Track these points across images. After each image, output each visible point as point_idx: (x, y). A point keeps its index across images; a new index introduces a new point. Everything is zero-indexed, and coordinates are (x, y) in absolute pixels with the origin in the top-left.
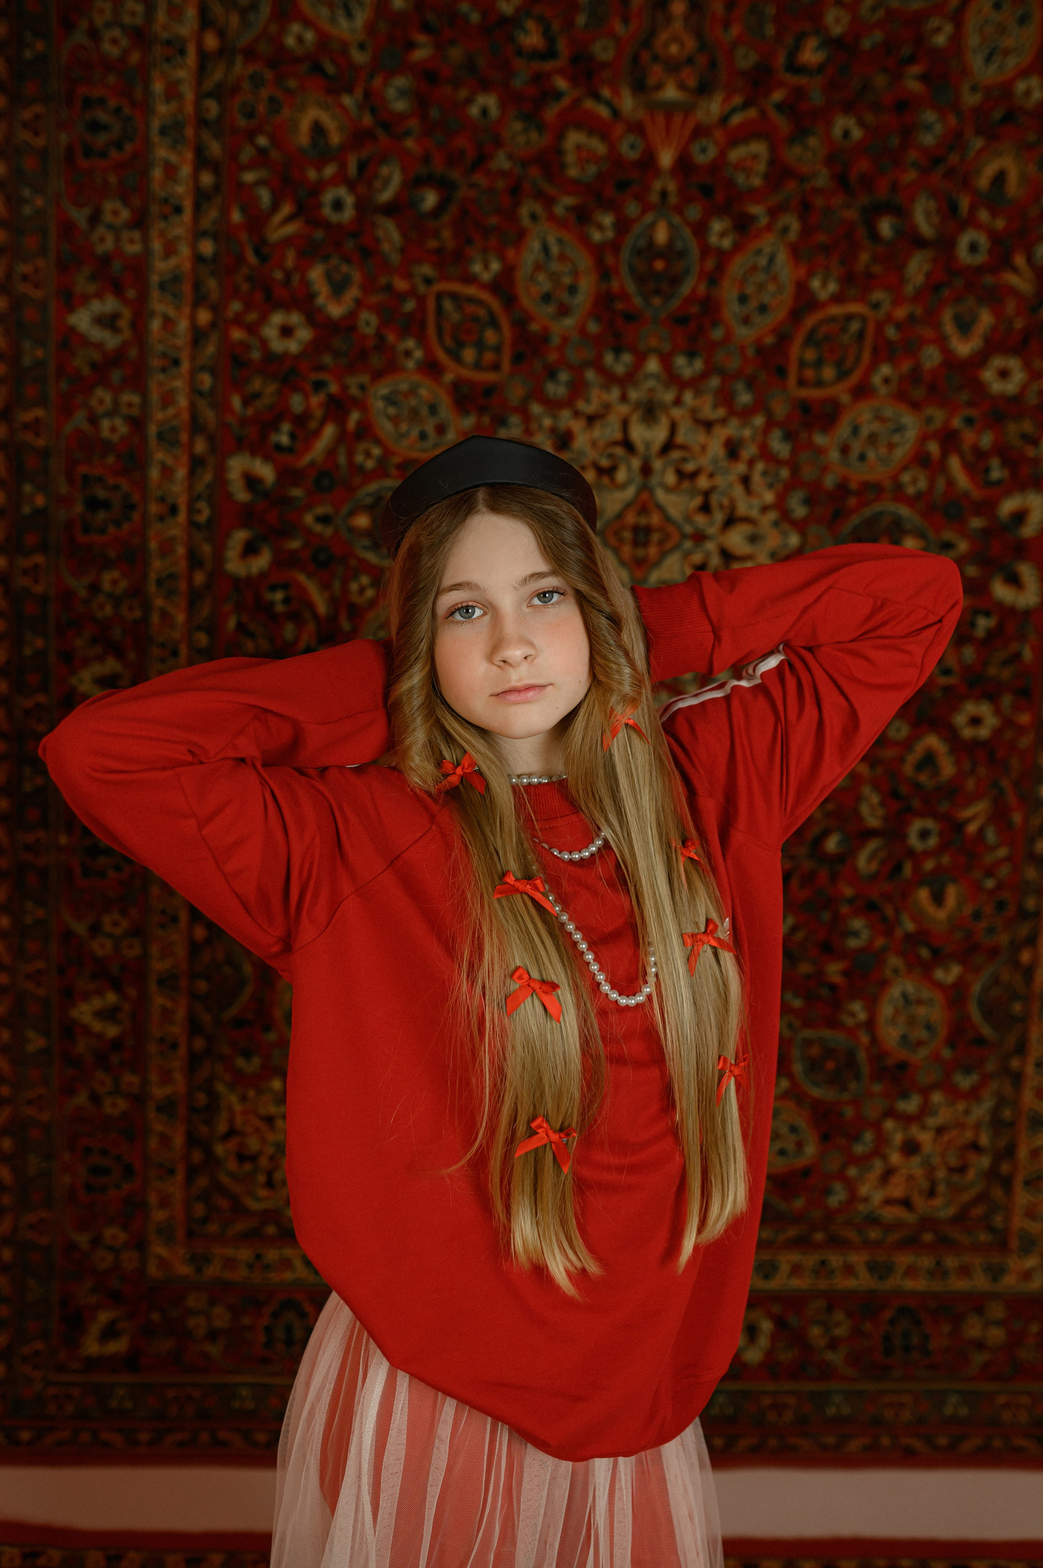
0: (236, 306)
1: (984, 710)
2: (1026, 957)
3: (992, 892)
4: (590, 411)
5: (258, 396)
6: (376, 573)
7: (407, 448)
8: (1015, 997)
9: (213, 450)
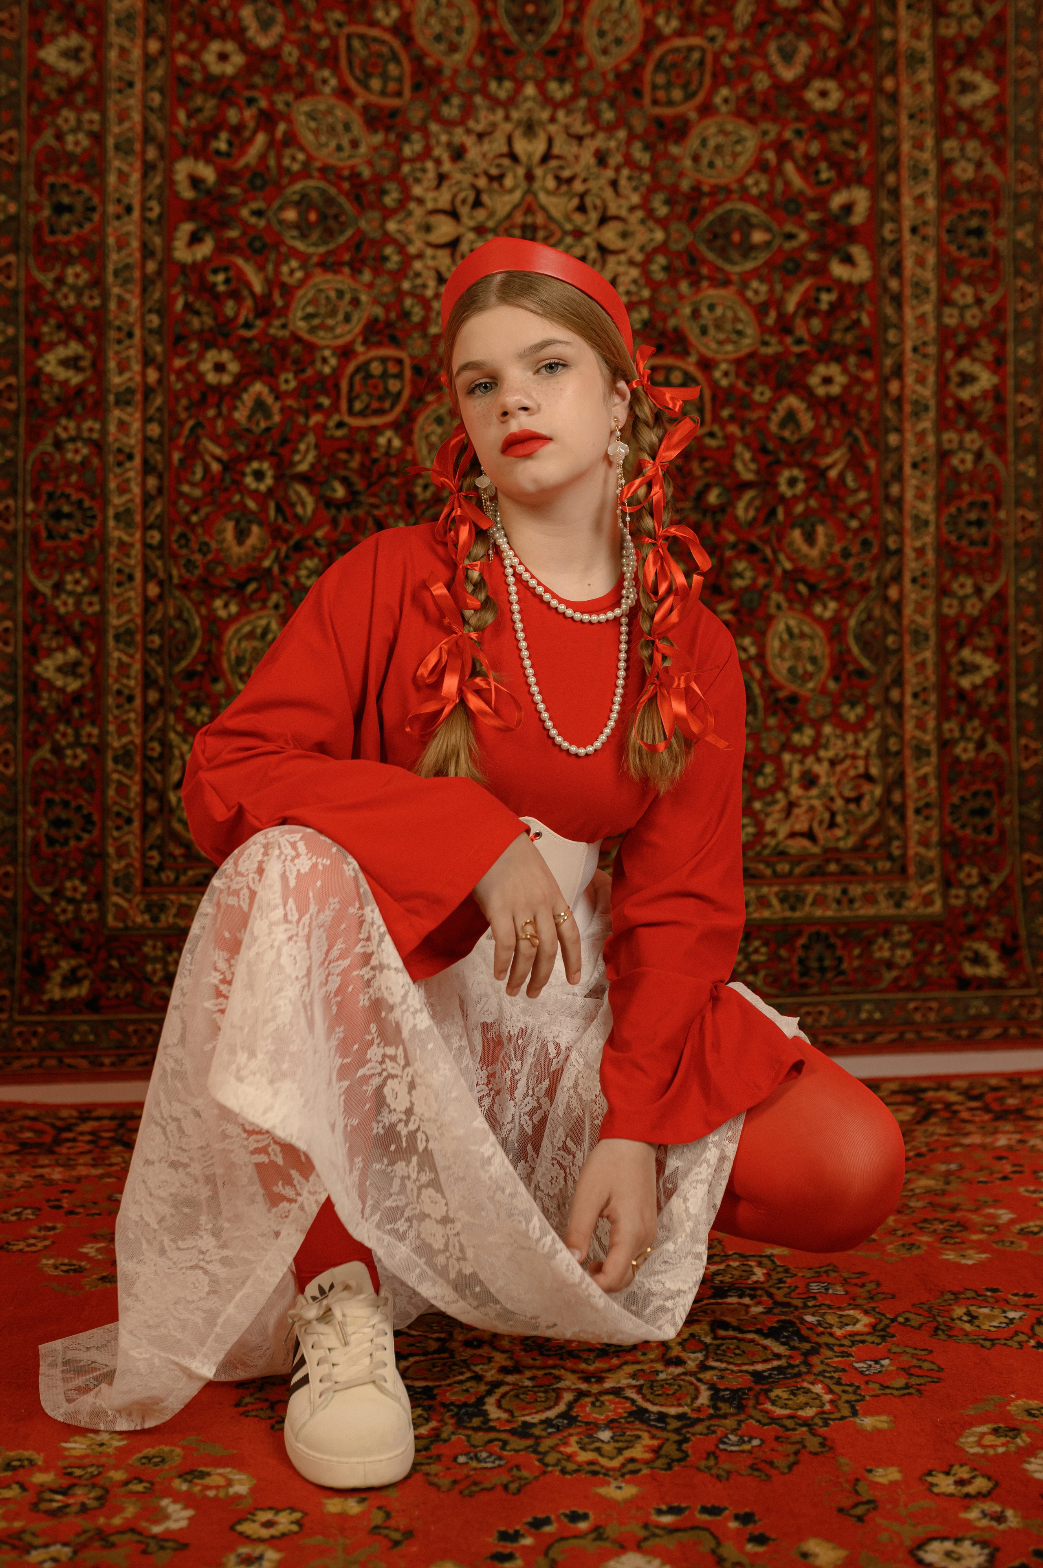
0: (180, 37)
1: (834, 370)
2: (893, 593)
3: (856, 532)
4: (480, 127)
5: (200, 110)
6: (304, 258)
7: (326, 155)
8: (887, 631)
9: (162, 156)
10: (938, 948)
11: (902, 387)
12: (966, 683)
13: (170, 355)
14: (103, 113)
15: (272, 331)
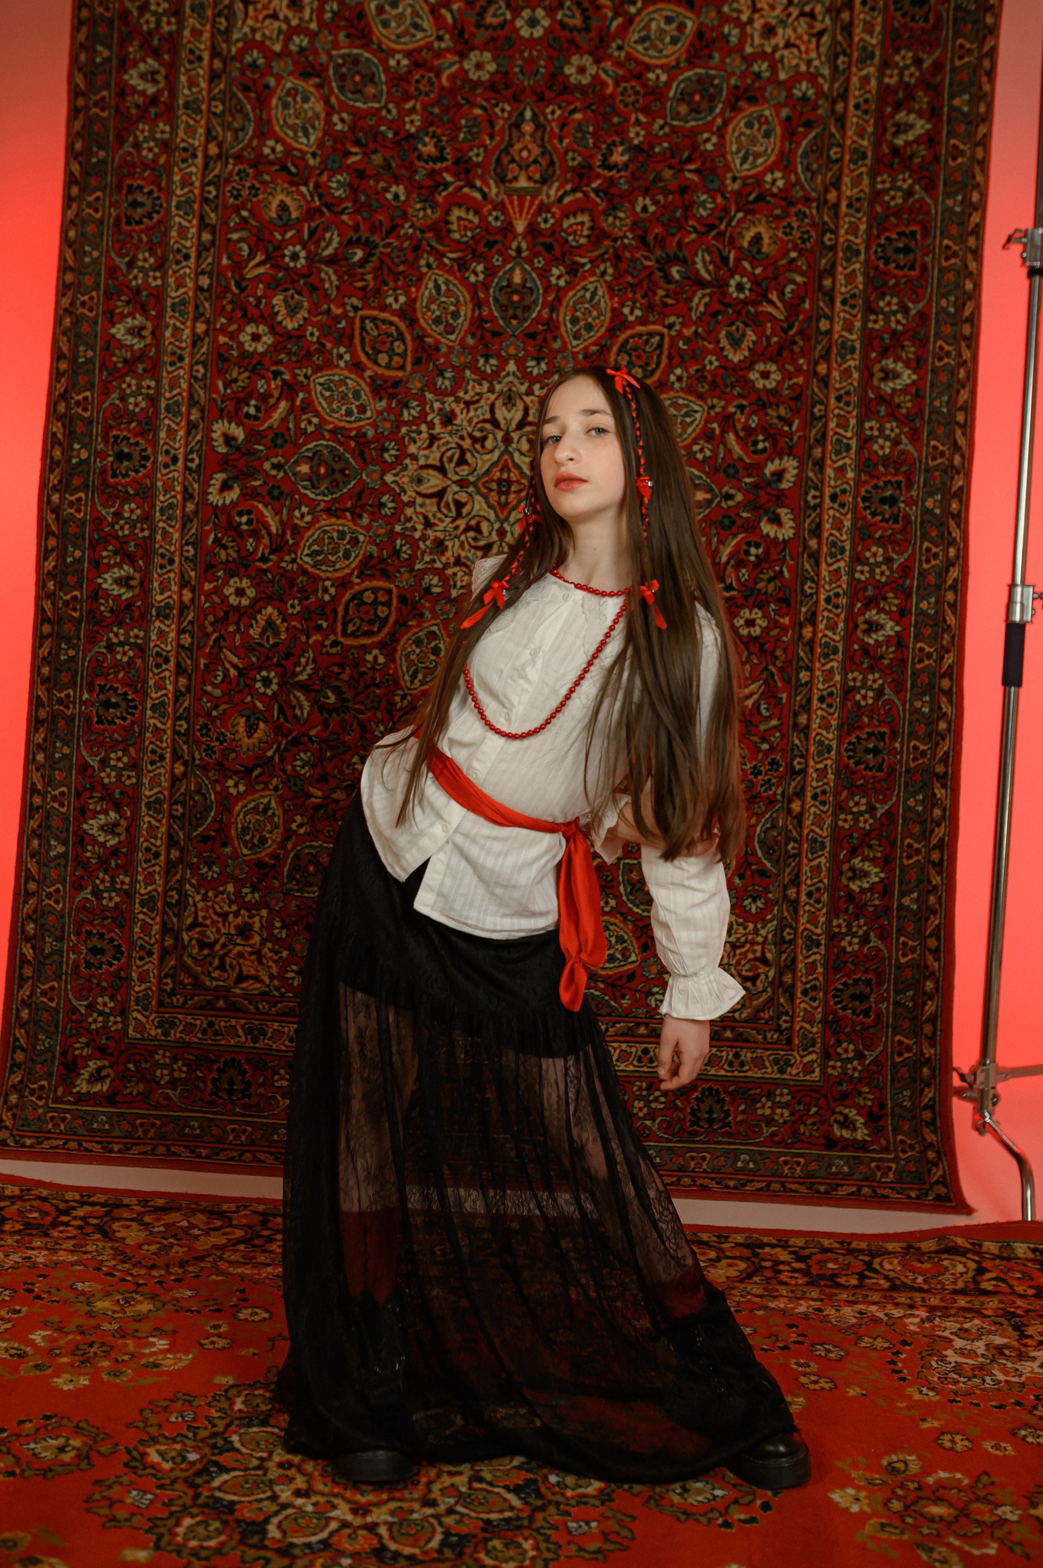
0: (222, 321)
2: (796, 806)
3: (766, 753)
4: (467, 398)
5: (235, 381)
6: (313, 505)
7: (336, 419)
8: (789, 839)
9: (203, 419)
10: (814, 1110)
11: (814, 632)
12: (854, 886)
13: (201, 580)
14: (158, 382)
15: (283, 565)
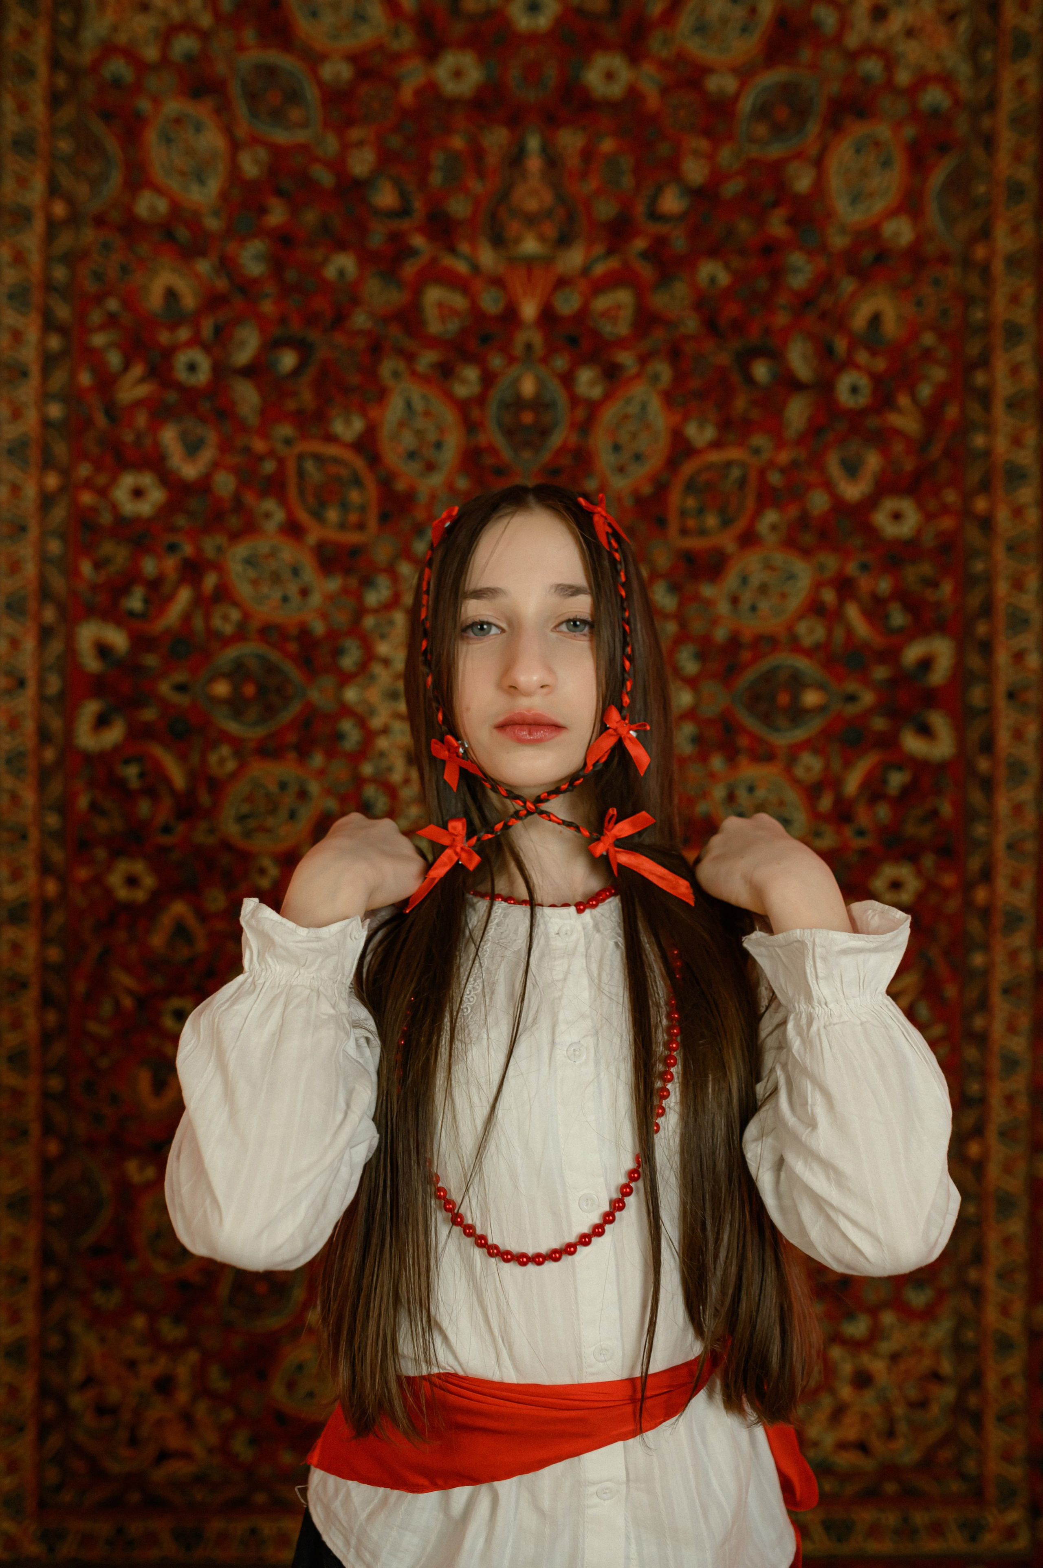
0: (84, 470)
1: (906, 874)
2: (975, 1150)
5: (109, 560)
7: (268, 610)
9: (62, 618)
11: (992, 895)
13: (72, 863)
15: (196, 838)
